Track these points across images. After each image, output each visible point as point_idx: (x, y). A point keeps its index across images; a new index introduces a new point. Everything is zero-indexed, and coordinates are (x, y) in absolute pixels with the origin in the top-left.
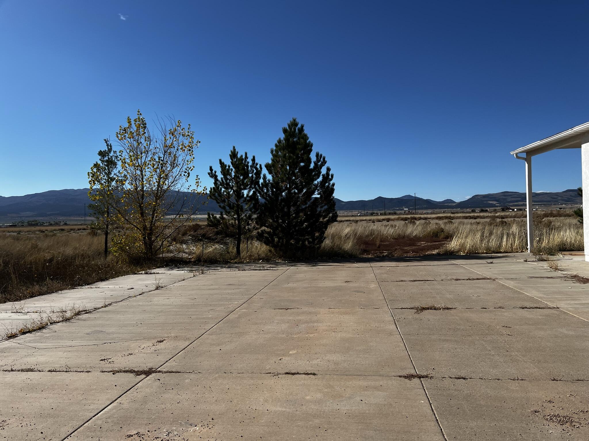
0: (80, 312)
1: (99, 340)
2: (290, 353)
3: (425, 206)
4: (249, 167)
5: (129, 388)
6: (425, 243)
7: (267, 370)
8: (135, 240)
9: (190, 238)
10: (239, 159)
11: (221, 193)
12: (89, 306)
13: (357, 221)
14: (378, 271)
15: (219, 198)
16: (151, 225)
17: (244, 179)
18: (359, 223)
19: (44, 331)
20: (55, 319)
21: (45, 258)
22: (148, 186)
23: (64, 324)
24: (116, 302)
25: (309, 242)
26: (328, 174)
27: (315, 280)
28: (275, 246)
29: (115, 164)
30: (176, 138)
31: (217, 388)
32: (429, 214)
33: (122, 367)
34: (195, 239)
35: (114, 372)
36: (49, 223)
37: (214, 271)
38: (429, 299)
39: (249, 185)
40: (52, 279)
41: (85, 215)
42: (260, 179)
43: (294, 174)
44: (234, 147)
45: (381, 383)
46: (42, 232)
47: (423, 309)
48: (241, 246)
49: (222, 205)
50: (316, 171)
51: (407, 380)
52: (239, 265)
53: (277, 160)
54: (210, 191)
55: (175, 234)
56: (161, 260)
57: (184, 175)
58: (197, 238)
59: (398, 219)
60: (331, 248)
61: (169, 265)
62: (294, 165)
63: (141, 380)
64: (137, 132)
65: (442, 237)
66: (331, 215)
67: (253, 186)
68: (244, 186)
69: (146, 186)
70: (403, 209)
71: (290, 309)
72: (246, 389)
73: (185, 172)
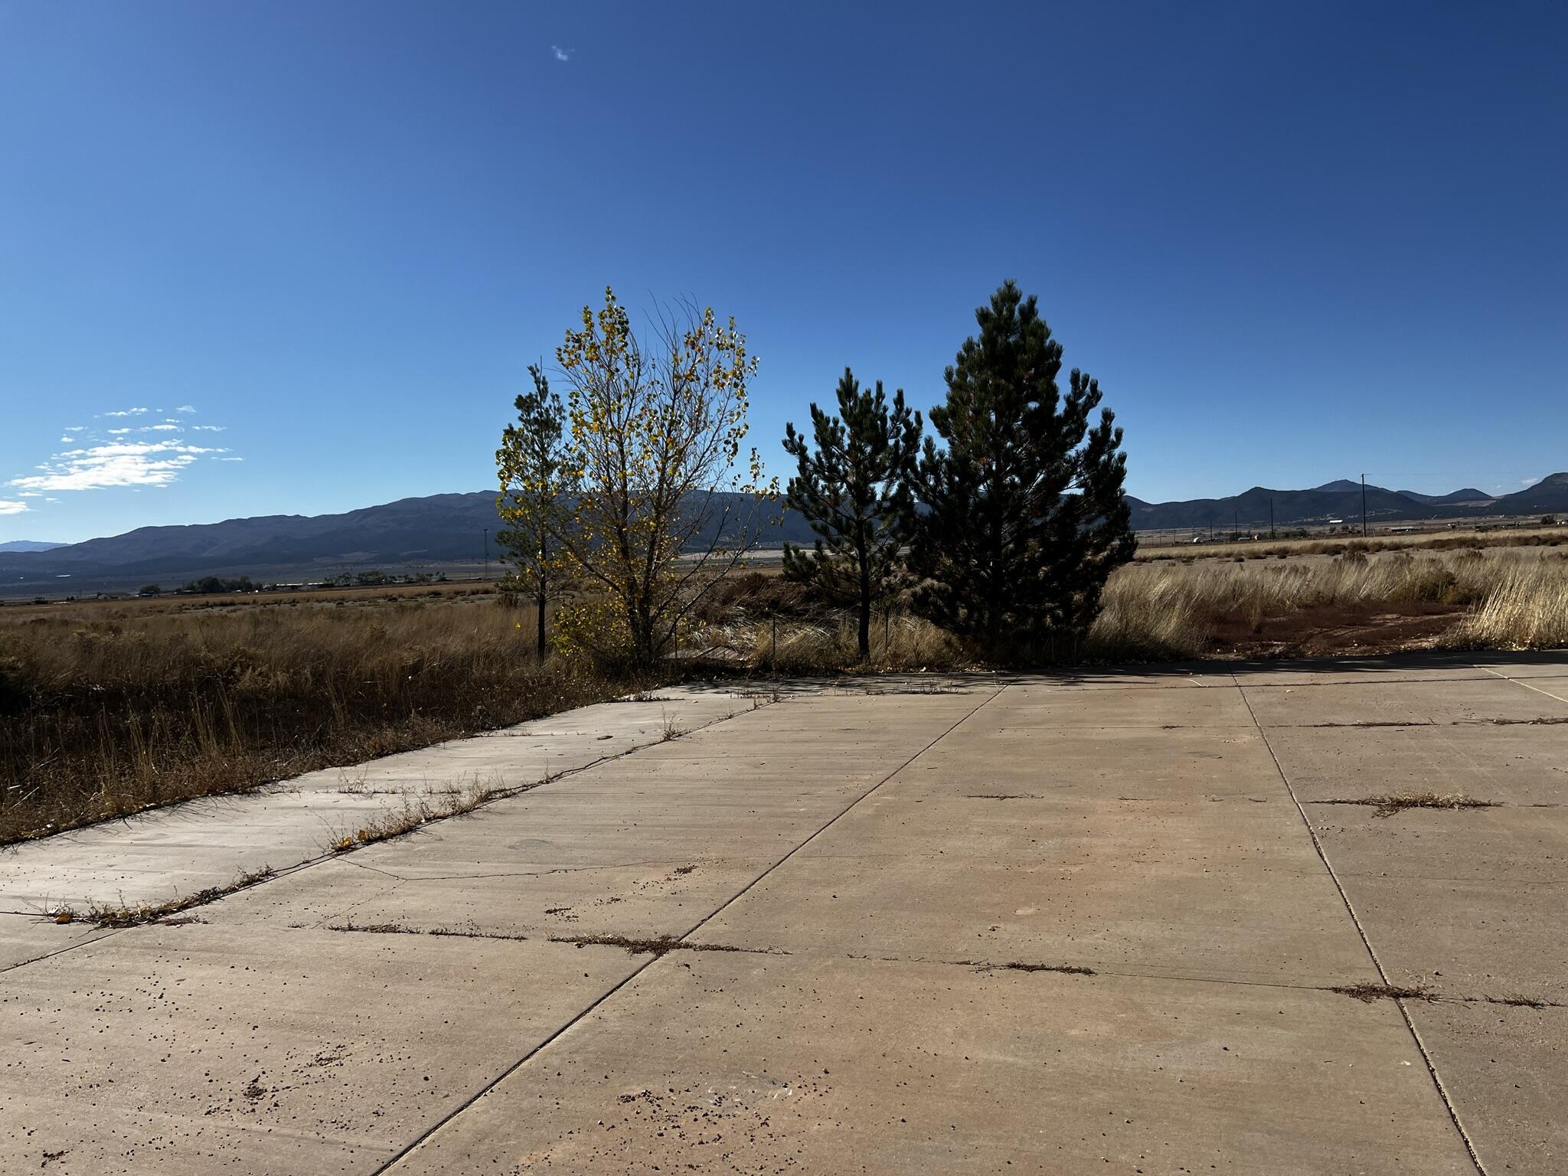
0: (490, 793)
1: (539, 863)
2: (1019, 912)
3: (1395, 511)
4: (889, 420)
5: (618, 983)
6: (1398, 619)
7: (959, 954)
8: (610, 614)
9: (742, 611)
10: (861, 401)
11: (816, 492)
12: (511, 781)
13: (1188, 560)
14: (1258, 699)
15: (811, 505)
16: (647, 578)
17: (875, 452)
18: (1197, 565)
19: (413, 836)
20: (436, 810)
21: (403, 664)
22: (637, 479)
23: (458, 821)
24: (573, 771)
25: (1056, 620)
26: (1106, 429)
27: (1077, 721)
28: (961, 630)
29: (557, 428)
30: (702, 354)
31: (832, 993)
32: (1407, 534)
33: (597, 931)
34: (754, 612)
35: (581, 943)
36: (406, 577)
37: (805, 694)
38: (1414, 778)
39: (889, 467)
40: (422, 714)
41: (487, 556)
42: (916, 451)
43: (1010, 434)
44: (848, 370)
45: (1281, 1005)
46: (393, 599)
47: (1399, 804)
48: (870, 629)
49: (819, 523)
50: (1073, 422)
51: (1357, 1002)
52: (868, 681)
53: (962, 399)
54: (789, 489)
55: (704, 601)
56: (673, 666)
57: (724, 449)
58: (759, 610)
59: (1313, 550)
60: (1117, 636)
61: (693, 680)
62: (1009, 408)
63: (644, 964)
64: (607, 344)
65: (1450, 598)
66: (1116, 543)
67: (899, 471)
68: (873, 471)
69: (631, 480)
70: (1327, 522)
71: (1012, 797)
72: (907, 1002)
73: (727, 442)
